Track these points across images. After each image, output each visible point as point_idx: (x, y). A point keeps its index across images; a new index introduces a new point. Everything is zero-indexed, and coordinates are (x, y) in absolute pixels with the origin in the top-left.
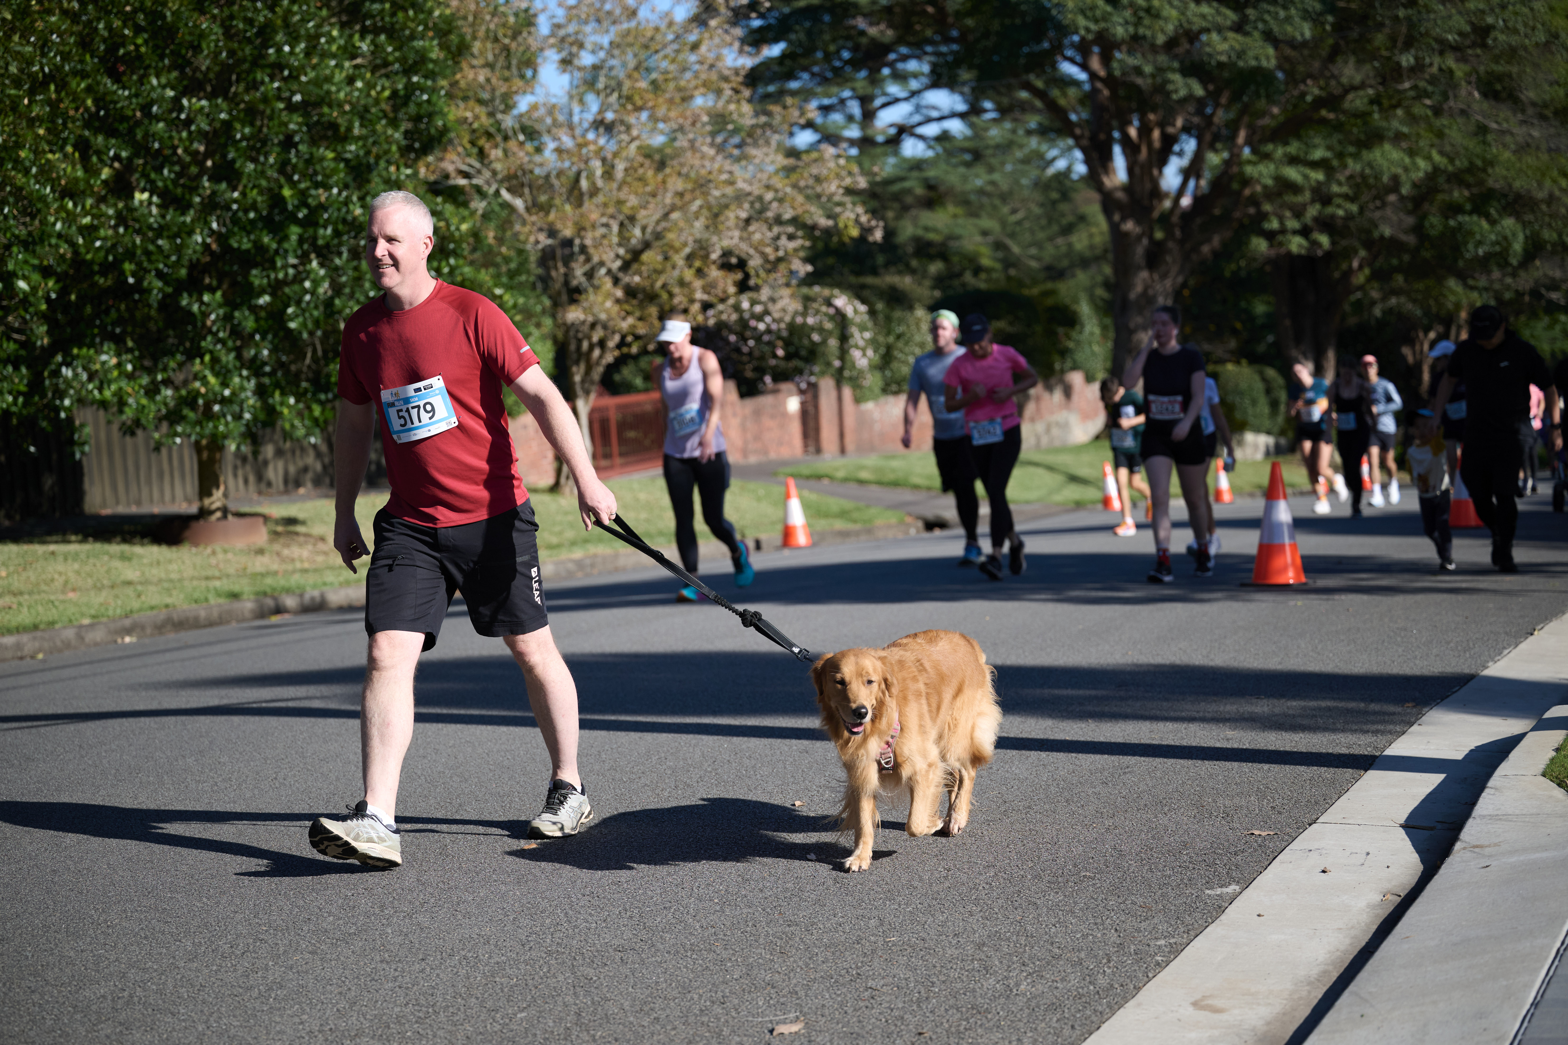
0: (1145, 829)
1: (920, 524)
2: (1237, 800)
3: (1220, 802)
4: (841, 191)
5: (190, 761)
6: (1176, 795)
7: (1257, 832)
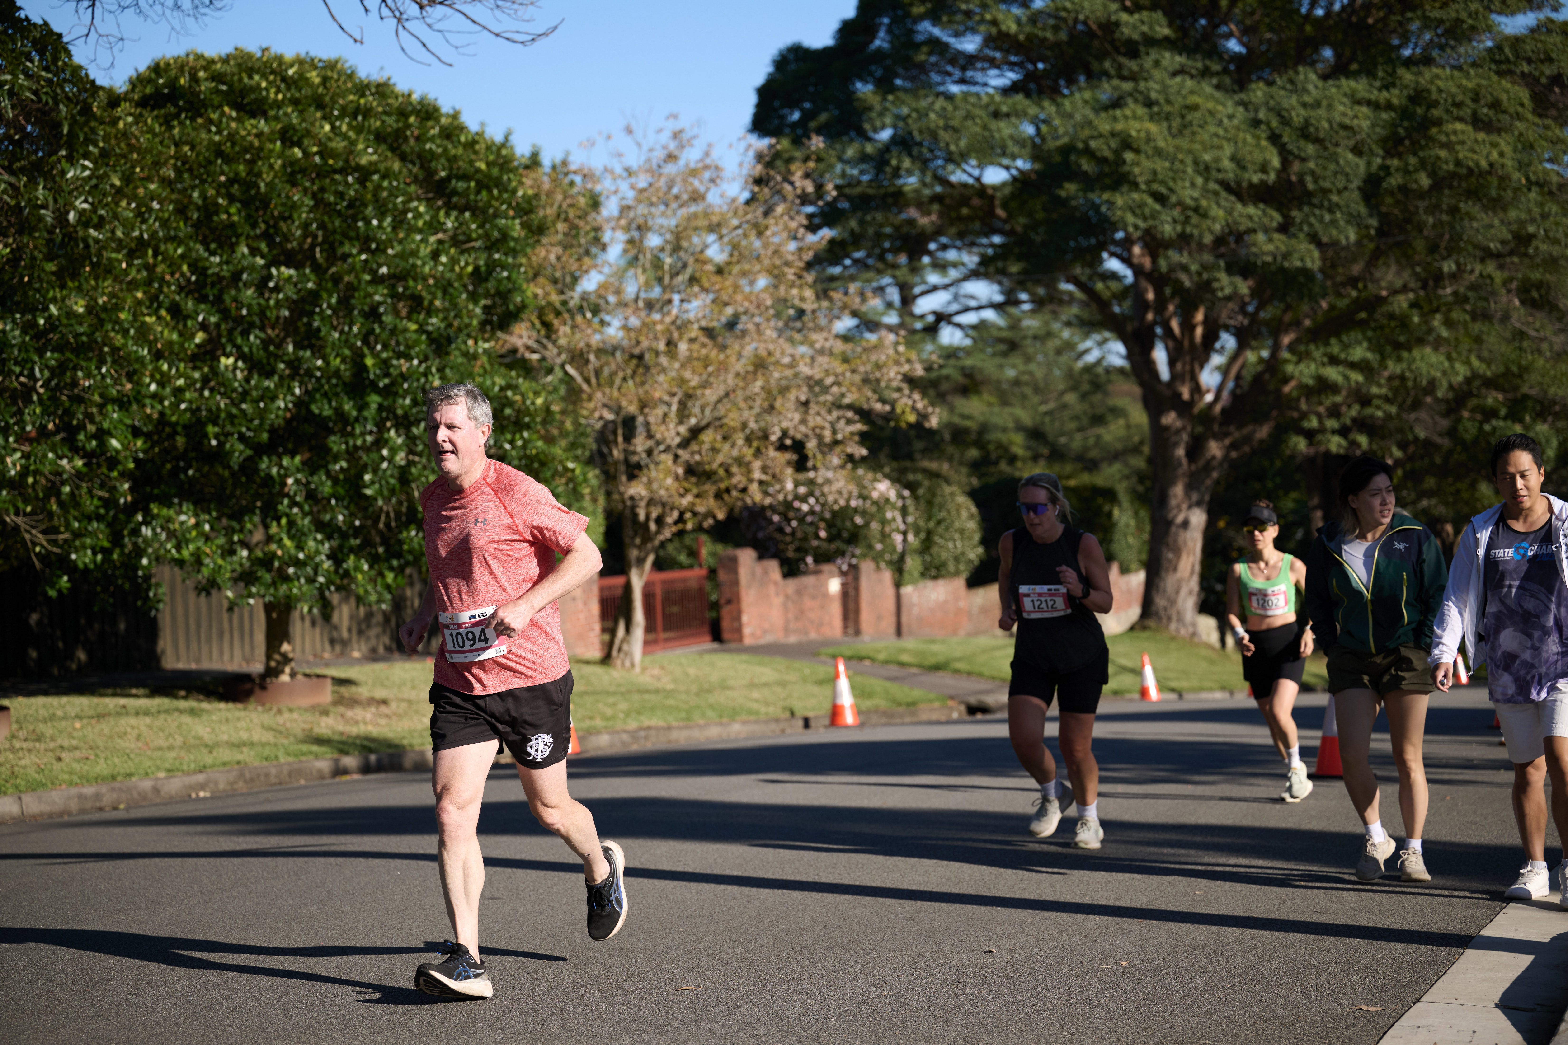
0: (1256, 1002)
1: (962, 708)
2: (1339, 978)
3: (1324, 979)
4: (899, 377)
5: (313, 909)
6: (1280, 972)
7: (1365, 1008)
